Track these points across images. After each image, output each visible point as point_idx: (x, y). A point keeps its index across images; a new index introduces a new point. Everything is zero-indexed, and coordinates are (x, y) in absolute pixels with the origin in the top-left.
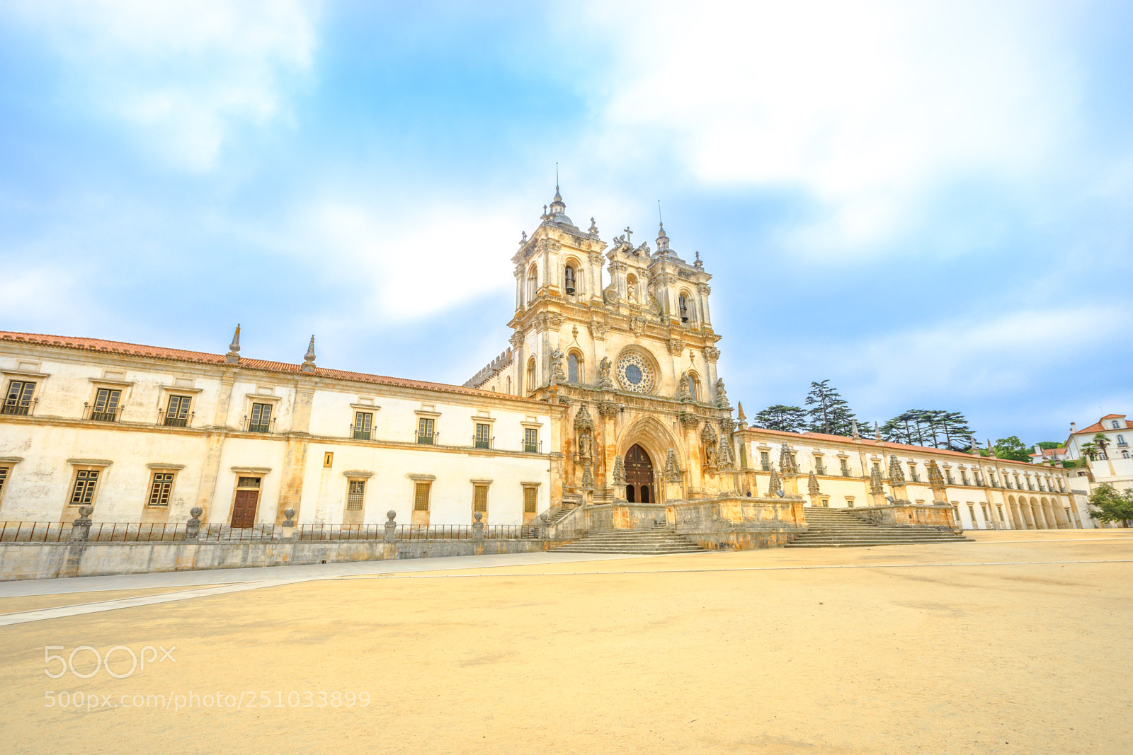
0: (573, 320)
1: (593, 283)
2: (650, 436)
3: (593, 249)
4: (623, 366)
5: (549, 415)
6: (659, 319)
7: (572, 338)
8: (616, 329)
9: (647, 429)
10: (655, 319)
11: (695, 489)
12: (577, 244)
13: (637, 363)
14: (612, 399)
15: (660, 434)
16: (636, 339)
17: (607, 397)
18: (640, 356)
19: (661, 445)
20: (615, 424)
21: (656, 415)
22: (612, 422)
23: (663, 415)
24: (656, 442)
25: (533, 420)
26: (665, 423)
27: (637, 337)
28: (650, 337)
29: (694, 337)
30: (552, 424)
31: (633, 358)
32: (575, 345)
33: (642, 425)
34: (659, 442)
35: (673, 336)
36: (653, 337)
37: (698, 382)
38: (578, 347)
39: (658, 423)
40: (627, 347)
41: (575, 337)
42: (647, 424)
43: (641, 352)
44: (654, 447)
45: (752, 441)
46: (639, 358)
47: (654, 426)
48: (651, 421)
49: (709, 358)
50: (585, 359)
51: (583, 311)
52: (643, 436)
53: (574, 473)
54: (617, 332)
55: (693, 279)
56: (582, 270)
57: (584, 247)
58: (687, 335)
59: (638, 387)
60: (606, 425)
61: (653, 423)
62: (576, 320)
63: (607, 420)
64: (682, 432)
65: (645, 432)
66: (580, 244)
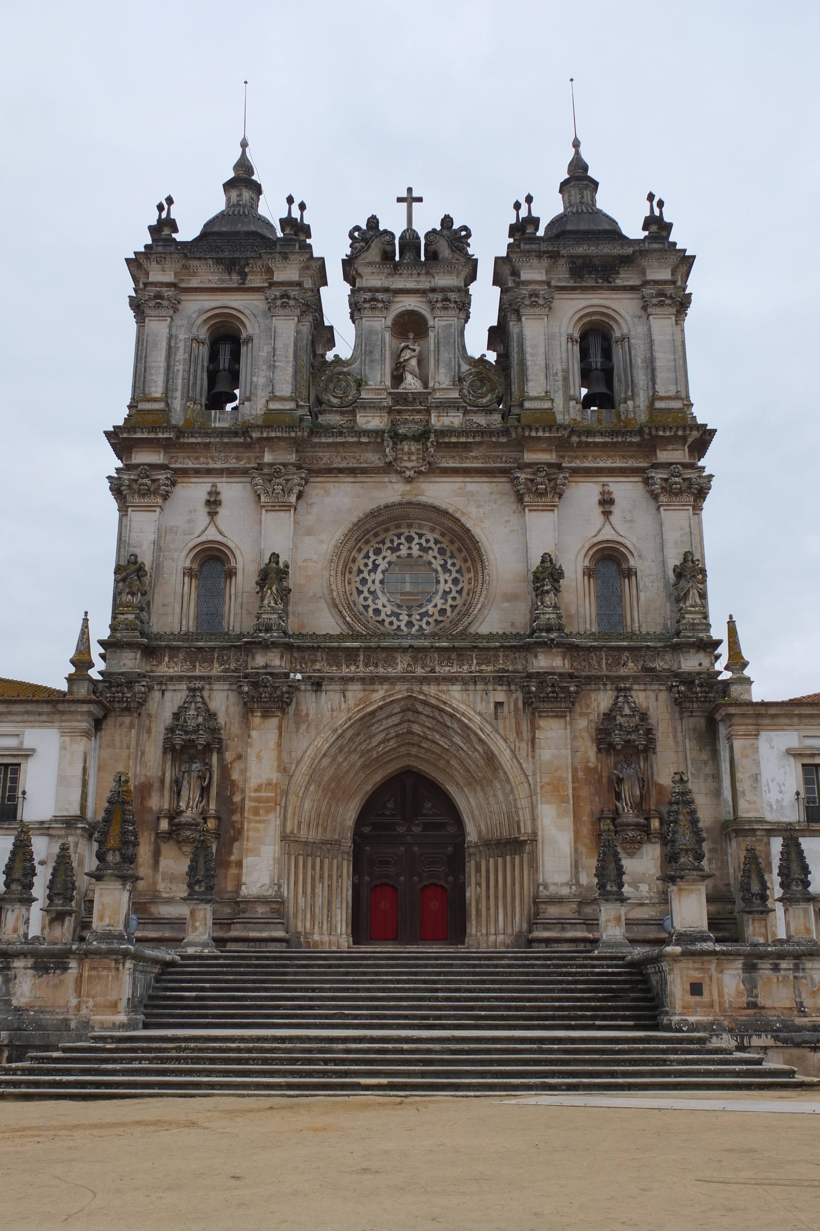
0: (209, 472)
1: (273, 367)
2: (434, 747)
3: (278, 277)
4: (376, 566)
5: (57, 724)
6: (496, 419)
7: (202, 518)
8: (341, 471)
9: (416, 728)
10: (481, 420)
11: (552, 889)
12: (235, 277)
13: (422, 549)
14: (277, 662)
15: (457, 740)
16: (408, 487)
17: (260, 660)
18: (432, 530)
19: (468, 771)
20: (280, 728)
21: (432, 690)
22: (274, 722)
23: (457, 687)
24: (453, 762)
25: (12, 742)
26: (462, 707)
27: (409, 480)
28: (455, 472)
29: (614, 444)
30: (63, 748)
31: (410, 539)
32: (212, 534)
33: (396, 719)
34: (461, 762)
35: (529, 457)
36: (467, 472)
37: (630, 573)
38: (219, 538)
39: (441, 710)
40: (373, 514)
41: (212, 514)
42: (410, 715)
43: (429, 520)
44: (452, 777)
45: (764, 735)
46: (430, 536)
47: (433, 718)
48: (420, 708)
49: (663, 499)
50: (240, 567)
51: (237, 445)
52: (414, 751)
53: (156, 863)
54: (342, 478)
55: (627, 278)
56: (250, 339)
57: (256, 280)
58: (588, 444)
59: (423, 615)
60: (254, 734)
61: (428, 711)
62: (220, 472)
63: (256, 720)
64: (525, 727)
65: (416, 739)
66: (243, 275)
